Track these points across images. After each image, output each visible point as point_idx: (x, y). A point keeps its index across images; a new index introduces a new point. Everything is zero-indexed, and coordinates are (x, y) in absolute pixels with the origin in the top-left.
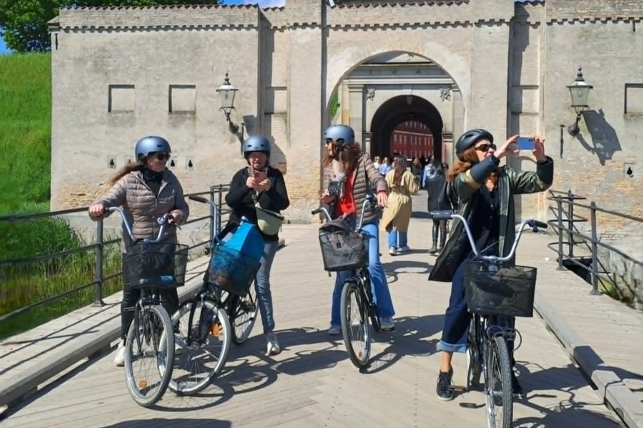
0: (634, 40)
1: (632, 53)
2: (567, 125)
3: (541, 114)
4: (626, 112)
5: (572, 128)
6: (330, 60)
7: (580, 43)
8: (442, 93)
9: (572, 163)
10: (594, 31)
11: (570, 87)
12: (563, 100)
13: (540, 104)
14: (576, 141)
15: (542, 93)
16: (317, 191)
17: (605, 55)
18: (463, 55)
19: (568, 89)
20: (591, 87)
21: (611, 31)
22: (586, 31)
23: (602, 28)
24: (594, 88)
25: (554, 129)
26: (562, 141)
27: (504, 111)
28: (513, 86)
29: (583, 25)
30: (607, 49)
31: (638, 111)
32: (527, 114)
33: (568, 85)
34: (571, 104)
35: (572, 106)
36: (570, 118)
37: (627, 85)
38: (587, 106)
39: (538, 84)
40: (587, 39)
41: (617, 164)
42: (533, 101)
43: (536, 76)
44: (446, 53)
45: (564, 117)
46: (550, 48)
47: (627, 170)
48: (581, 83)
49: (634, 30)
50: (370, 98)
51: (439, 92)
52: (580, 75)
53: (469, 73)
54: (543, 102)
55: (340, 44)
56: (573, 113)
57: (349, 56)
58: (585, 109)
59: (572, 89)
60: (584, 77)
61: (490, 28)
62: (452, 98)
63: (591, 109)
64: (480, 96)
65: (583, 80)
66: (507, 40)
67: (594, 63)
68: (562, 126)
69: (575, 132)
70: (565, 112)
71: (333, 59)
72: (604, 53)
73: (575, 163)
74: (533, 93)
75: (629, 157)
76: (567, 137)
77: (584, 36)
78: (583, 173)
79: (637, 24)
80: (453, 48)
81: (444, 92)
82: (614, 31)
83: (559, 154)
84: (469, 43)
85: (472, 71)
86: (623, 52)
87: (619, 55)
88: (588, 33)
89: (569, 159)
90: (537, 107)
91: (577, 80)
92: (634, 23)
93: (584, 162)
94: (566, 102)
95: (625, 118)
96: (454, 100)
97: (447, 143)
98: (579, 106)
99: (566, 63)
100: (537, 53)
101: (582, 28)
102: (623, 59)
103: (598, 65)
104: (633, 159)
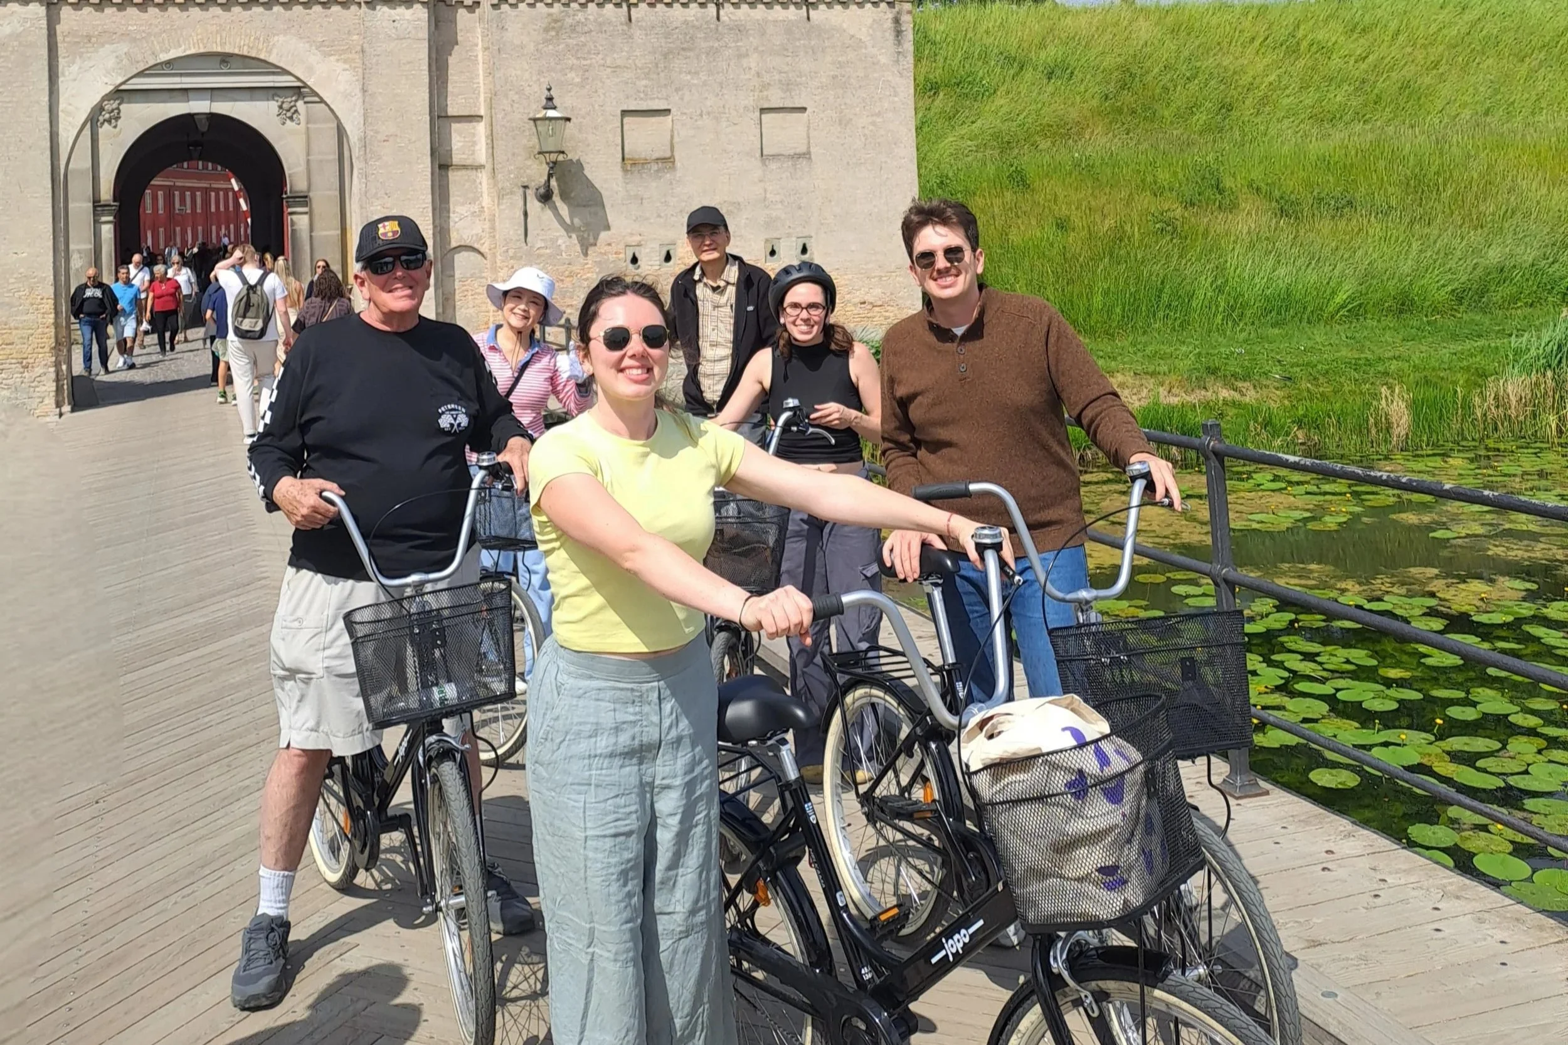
0: (631, 37)
1: (628, 59)
2: (533, 185)
3: (489, 167)
4: (623, 159)
5: (542, 191)
6: (68, 71)
7: (546, 41)
8: (281, 107)
9: (542, 251)
10: (569, 21)
11: (535, 120)
12: (525, 141)
13: (487, 149)
14: (548, 213)
15: (489, 128)
16: (47, 349)
17: (588, 62)
18: (345, 61)
19: (532, 123)
20: (568, 119)
21: (595, 20)
22: (556, 21)
23: (580, 16)
24: (574, 120)
25: (512, 193)
26: (526, 214)
27: (424, 165)
28: (439, 117)
29: (551, 10)
30: (589, 52)
31: (643, 156)
32: (465, 167)
33: (531, 116)
34: (537, 149)
35: (540, 153)
36: (538, 172)
37: (625, 113)
38: (563, 152)
39: (482, 113)
40: (557, 34)
41: (614, 248)
42: (474, 143)
43: (477, 98)
44: (314, 58)
45: (528, 171)
46: (497, 51)
47: (630, 257)
48: (551, 113)
49: (630, 20)
50: (109, 121)
51: (273, 106)
52: (550, 99)
53: (360, 95)
54: (492, 146)
55: (89, 38)
56: (541, 163)
57: (111, 63)
58: (561, 158)
59: (539, 123)
60: (556, 102)
61: (392, 12)
62: (302, 118)
63: (570, 157)
64: (380, 137)
65: (555, 108)
66: (424, 34)
67: (571, 75)
68: (525, 187)
69: (546, 197)
70: (529, 163)
71: (75, 68)
72: (585, 59)
73: (548, 251)
74: (474, 128)
75: (632, 234)
76: (534, 205)
77: (553, 28)
78: (562, 268)
79: (633, 10)
80: (327, 48)
81: (285, 106)
82: (600, 20)
83: (523, 237)
84: (355, 37)
85: (364, 91)
86: (615, 55)
87: (608, 62)
88: (559, 24)
89: (539, 245)
90: (482, 156)
91: (545, 108)
92: (629, 7)
93: (563, 247)
94: (531, 144)
95: (625, 170)
96: (308, 123)
97: (294, 217)
98: (550, 152)
99: (527, 75)
100: (477, 56)
101: (550, 15)
102: (616, 68)
103: (577, 80)
104: (638, 238)
